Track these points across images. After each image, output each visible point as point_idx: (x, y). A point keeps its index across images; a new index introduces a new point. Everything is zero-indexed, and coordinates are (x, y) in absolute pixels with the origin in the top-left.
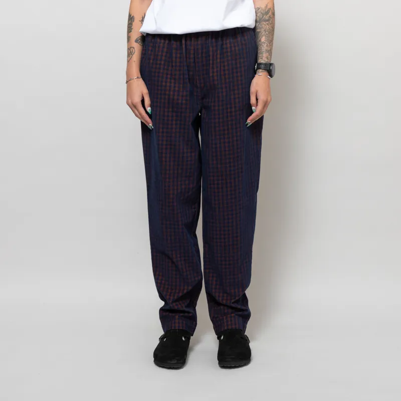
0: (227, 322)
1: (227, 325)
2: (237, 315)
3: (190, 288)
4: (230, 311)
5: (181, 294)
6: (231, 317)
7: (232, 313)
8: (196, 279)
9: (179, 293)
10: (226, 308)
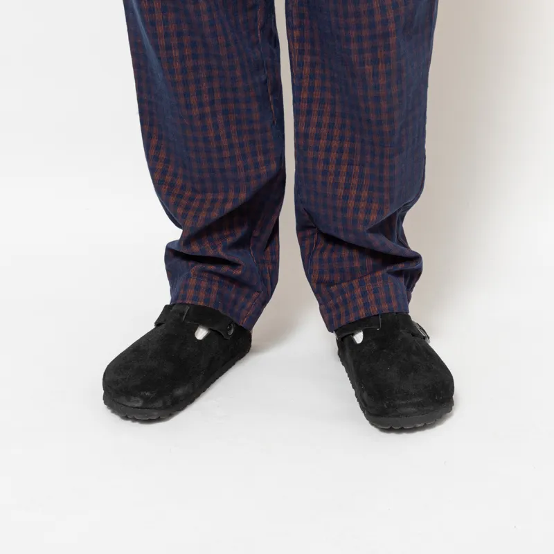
0: (364, 294)
1: (366, 305)
2: (389, 272)
3: (243, 196)
4: (369, 262)
5: (215, 215)
6: (373, 281)
7: (375, 269)
8: (264, 170)
9: (210, 210)
10: (355, 254)
